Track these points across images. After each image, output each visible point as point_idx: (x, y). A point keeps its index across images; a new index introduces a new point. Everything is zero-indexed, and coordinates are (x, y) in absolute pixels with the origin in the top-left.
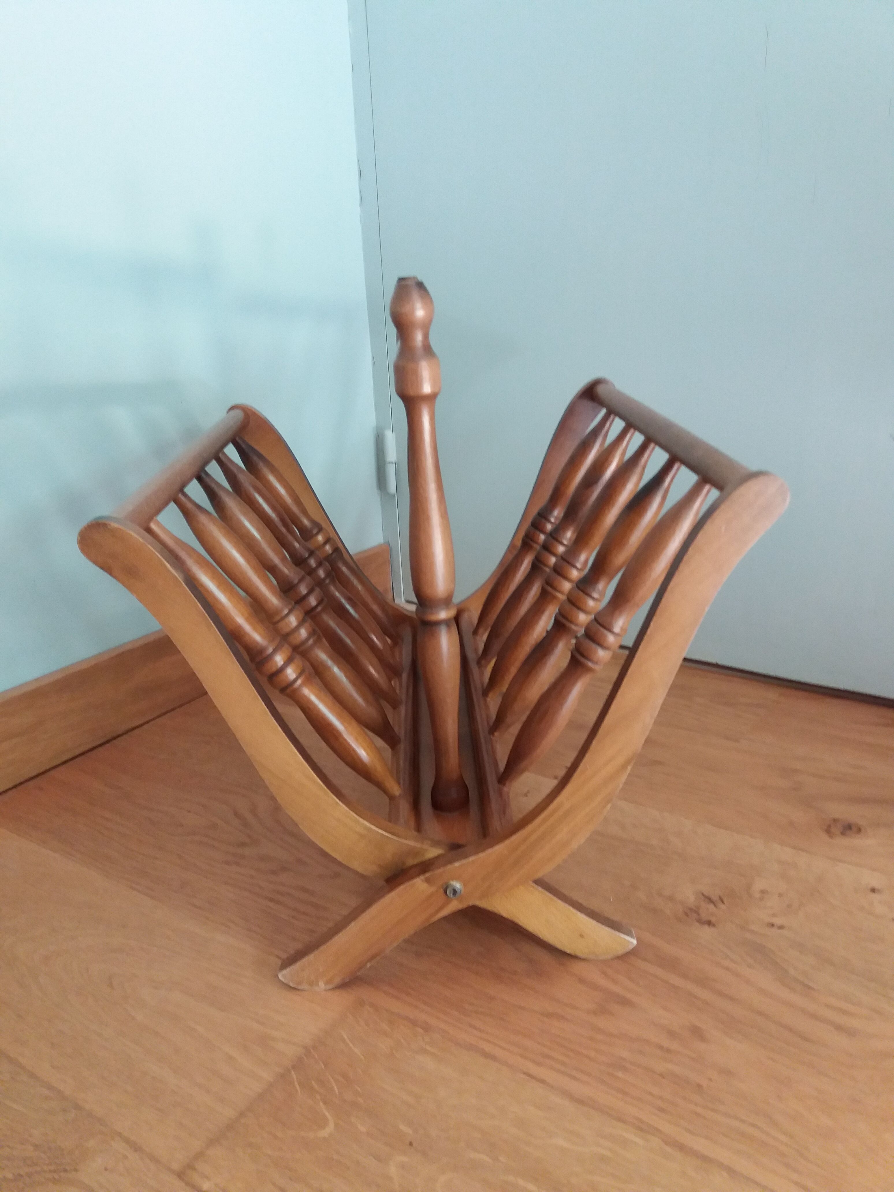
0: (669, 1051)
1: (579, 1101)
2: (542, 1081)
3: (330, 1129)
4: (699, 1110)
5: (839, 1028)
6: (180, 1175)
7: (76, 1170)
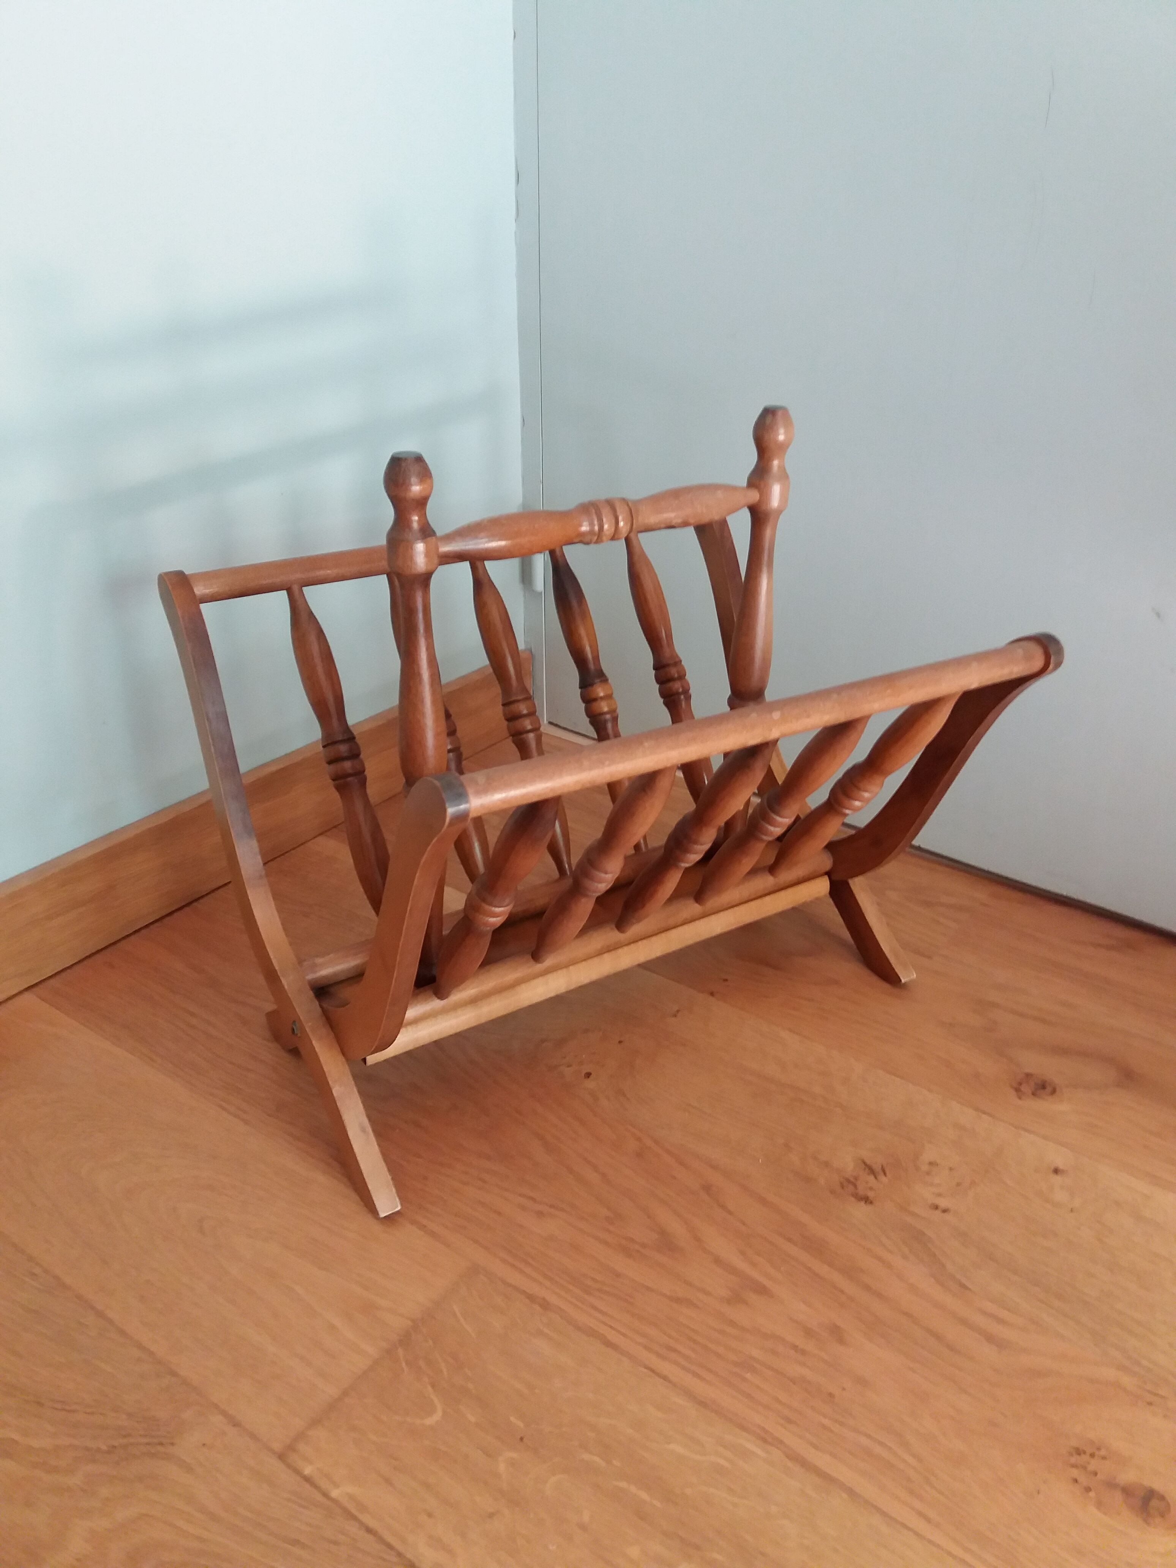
0: (803, 1352)
1: (702, 1404)
2: (665, 1378)
3: (437, 1417)
4: (826, 1422)
5: (990, 1338)
6: (281, 1457)
7: (172, 1444)
